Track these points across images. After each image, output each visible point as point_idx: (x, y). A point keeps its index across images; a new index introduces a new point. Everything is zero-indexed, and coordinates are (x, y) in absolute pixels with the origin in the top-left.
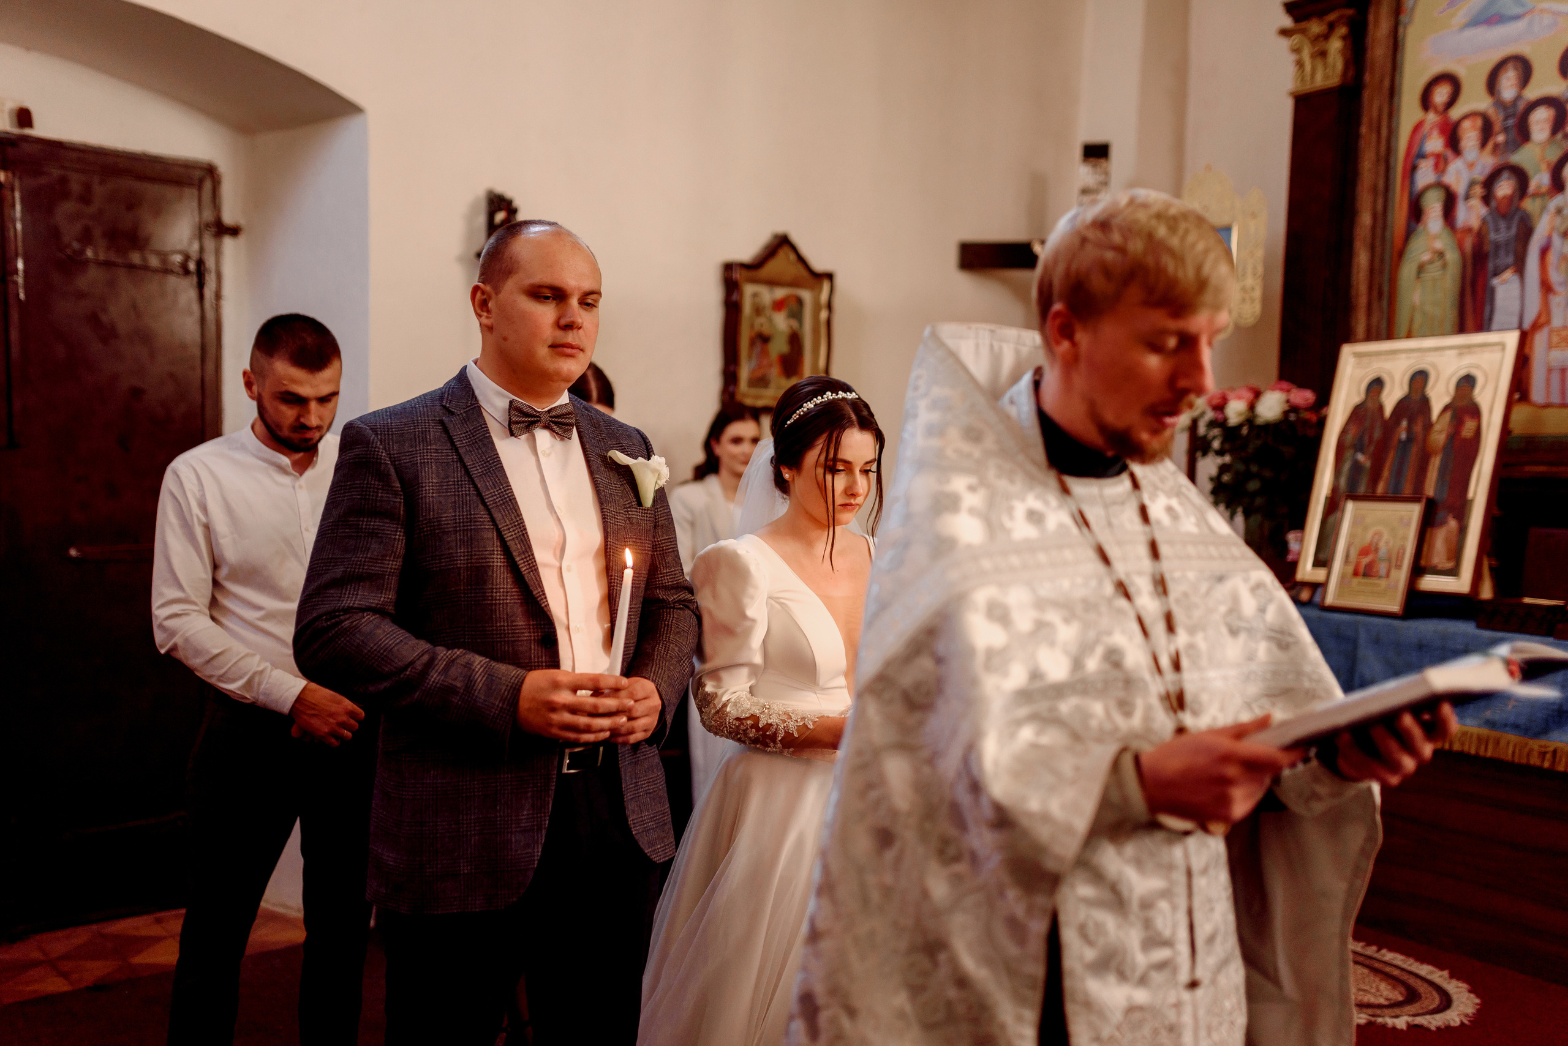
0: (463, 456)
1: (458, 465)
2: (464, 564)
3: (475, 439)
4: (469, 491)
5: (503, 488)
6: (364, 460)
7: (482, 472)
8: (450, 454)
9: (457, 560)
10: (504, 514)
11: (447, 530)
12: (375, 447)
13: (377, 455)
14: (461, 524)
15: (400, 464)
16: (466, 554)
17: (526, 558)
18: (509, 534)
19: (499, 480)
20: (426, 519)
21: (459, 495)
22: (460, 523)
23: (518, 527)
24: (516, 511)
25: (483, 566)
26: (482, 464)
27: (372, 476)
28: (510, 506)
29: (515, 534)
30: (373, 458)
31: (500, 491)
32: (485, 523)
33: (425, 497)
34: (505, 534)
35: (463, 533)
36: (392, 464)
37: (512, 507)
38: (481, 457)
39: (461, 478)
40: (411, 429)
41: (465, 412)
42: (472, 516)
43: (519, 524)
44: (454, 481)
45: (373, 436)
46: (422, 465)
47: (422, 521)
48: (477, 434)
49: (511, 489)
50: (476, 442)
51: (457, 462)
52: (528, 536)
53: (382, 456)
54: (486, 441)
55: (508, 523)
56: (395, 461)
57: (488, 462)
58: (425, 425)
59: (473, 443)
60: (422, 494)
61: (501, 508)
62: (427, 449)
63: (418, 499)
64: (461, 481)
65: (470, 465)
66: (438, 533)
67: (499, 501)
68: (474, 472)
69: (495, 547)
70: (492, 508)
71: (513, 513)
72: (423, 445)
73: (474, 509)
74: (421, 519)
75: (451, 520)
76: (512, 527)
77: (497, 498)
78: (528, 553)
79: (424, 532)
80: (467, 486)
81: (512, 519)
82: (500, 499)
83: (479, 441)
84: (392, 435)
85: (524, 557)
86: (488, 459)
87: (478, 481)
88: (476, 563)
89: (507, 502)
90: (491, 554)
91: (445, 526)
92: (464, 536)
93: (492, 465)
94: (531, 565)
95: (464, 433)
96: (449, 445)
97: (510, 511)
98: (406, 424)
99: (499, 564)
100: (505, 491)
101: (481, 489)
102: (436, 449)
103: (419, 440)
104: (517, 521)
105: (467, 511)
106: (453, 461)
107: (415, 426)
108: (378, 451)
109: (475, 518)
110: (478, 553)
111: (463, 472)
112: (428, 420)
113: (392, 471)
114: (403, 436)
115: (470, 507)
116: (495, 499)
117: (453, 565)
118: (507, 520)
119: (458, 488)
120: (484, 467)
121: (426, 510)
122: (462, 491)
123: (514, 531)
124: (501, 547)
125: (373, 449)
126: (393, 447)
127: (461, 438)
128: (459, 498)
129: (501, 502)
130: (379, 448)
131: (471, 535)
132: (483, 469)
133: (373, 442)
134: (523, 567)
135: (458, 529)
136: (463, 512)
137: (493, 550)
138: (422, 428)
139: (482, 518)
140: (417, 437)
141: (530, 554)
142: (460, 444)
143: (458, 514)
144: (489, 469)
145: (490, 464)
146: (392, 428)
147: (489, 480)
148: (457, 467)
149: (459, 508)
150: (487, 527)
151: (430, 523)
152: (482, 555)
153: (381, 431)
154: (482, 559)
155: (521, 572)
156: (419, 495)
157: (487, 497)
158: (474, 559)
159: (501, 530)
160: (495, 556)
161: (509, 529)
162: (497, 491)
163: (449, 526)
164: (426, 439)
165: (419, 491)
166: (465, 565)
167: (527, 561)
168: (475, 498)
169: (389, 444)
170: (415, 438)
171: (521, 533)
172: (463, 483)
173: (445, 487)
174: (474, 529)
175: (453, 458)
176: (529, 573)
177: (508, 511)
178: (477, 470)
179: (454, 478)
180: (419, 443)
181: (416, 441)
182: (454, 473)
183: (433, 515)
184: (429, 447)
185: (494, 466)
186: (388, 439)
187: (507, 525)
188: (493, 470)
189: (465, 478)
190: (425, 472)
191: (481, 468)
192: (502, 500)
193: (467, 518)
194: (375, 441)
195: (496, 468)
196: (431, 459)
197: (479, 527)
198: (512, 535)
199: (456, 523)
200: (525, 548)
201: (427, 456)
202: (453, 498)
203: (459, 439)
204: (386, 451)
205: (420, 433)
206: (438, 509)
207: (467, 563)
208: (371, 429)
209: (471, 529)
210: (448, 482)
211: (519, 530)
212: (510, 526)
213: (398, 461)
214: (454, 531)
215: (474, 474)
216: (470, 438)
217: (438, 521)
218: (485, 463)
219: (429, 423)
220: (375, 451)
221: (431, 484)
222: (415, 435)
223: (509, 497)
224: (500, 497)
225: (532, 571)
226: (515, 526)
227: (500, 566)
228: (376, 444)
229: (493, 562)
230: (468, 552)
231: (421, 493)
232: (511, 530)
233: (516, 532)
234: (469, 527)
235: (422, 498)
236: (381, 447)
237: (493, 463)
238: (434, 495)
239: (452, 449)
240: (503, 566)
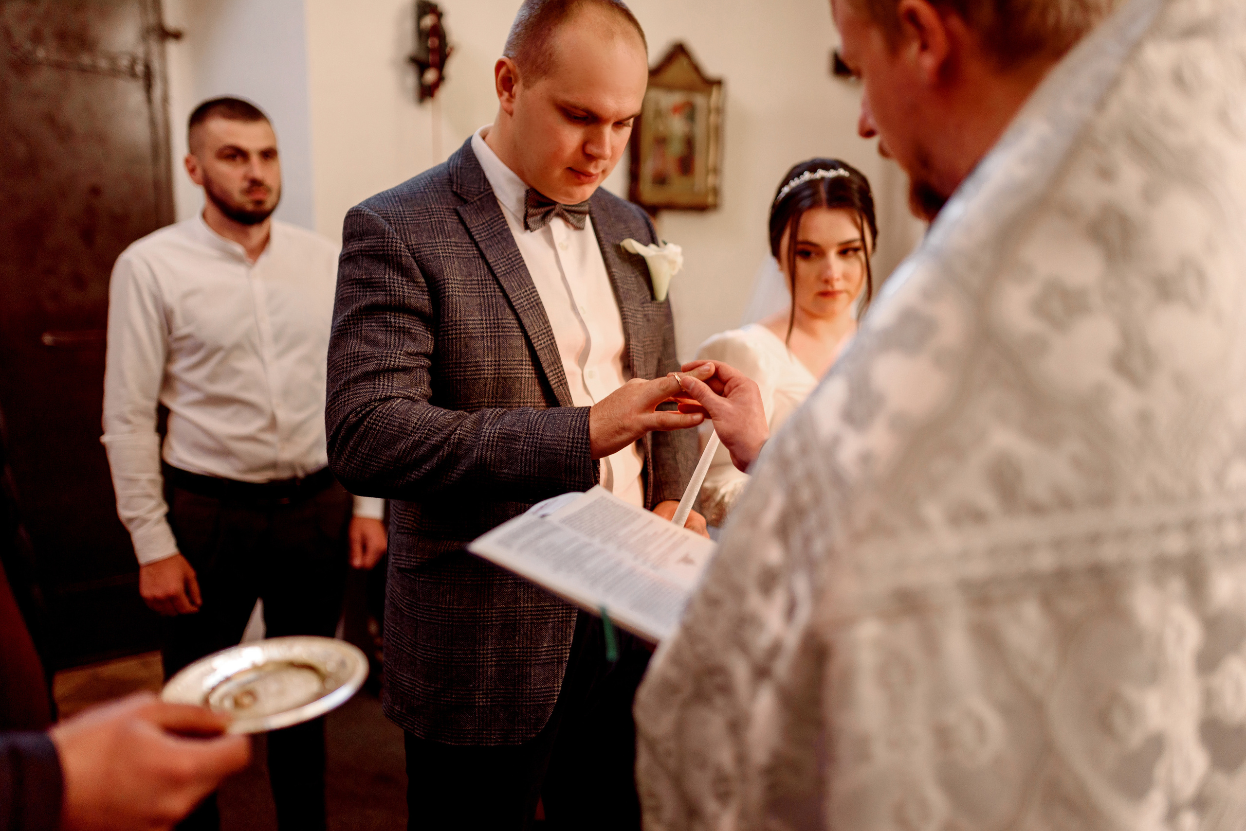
0: (484, 252)
1: (481, 261)
2: (491, 374)
3: (493, 232)
4: (495, 292)
5: (529, 290)
6: (381, 253)
7: (506, 270)
8: (471, 249)
9: (484, 370)
10: (532, 319)
11: (474, 335)
12: (392, 238)
13: (396, 246)
14: (489, 330)
15: (420, 256)
16: (493, 363)
17: (555, 370)
18: (539, 343)
19: (523, 280)
20: (452, 321)
21: (484, 296)
22: (487, 328)
23: (546, 335)
24: (544, 317)
25: (511, 378)
26: (504, 262)
27: (393, 271)
28: (537, 311)
29: (544, 343)
30: (392, 250)
31: (526, 294)
32: (514, 329)
33: (452, 295)
34: (535, 343)
35: (491, 340)
36: (412, 257)
37: (539, 312)
38: (502, 253)
39: (485, 276)
40: (426, 219)
41: (479, 200)
42: (500, 321)
43: (547, 332)
44: (478, 280)
45: (388, 226)
46: (445, 259)
47: (448, 322)
48: (495, 226)
49: (536, 291)
50: (495, 235)
51: (478, 258)
52: (556, 345)
53: (400, 247)
54: (505, 235)
55: (537, 330)
56: (414, 253)
57: (510, 259)
58: (441, 215)
59: (492, 237)
60: (449, 292)
61: (528, 313)
62: (447, 242)
63: (445, 297)
64: (486, 280)
65: (493, 262)
66: (465, 338)
67: (526, 305)
68: (498, 271)
69: (523, 354)
70: (520, 312)
71: (541, 319)
72: (443, 237)
73: (502, 315)
74: (446, 320)
75: (478, 324)
76: (541, 335)
77: (524, 301)
78: (557, 364)
79: (448, 335)
80: (492, 286)
81: (540, 326)
82: (526, 302)
83: (498, 233)
84: (407, 224)
85: (553, 368)
86: (510, 256)
87: (503, 280)
88: (504, 373)
89: (534, 306)
90: (520, 365)
91: (472, 331)
92: (491, 343)
93: (515, 263)
94: (561, 378)
95: (481, 225)
96: (468, 238)
97: (538, 317)
98: (420, 213)
99: (527, 376)
100: (531, 293)
101: (507, 291)
102: (456, 243)
103: (437, 231)
104: (545, 328)
105: (493, 315)
106: (474, 257)
107: (430, 215)
108: (396, 243)
109: (503, 323)
110: (506, 363)
111: (486, 270)
112: (443, 208)
113: (415, 265)
114: (419, 226)
115: (497, 311)
116: (522, 303)
117: (480, 374)
118: (536, 327)
119: (483, 288)
120: (506, 265)
121: (452, 311)
122: (487, 292)
123: (543, 339)
124: (529, 357)
125: (390, 240)
126: (410, 238)
127: (478, 230)
128: (484, 299)
129: (528, 306)
130: (397, 239)
131: (499, 343)
132: (506, 267)
133: (389, 233)
134: (553, 380)
135: (485, 335)
136: (490, 315)
137: (522, 361)
138: (438, 218)
139: (510, 323)
140: (434, 227)
141: (559, 365)
142: (480, 238)
143: (484, 318)
144: (512, 267)
145: (512, 262)
146: (406, 217)
147: (513, 280)
148: (479, 264)
149: (485, 311)
150: (516, 334)
151: (456, 325)
152: (511, 365)
153: (394, 220)
154: (511, 369)
155: (550, 386)
156: (445, 293)
157: (514, 299)
158: (503, 369)
159: (531, 338)
160: (524, 367)
161: (538, 337)
162: (523, 293)
163: (476, 331)
164: (445, 230)
165: (445, 288)
166: (493, 376)
167: (557, 374)
168: (501, 300)
169: (405, 234)
170: (432, 228)
171: (549, 342)
172: (488, 282)
173: (469, 287)
174: (502, 336)
175: (474, 254)
176: (559, 386)
177: (536, 316)
178: (500, 268)
179: (478, 276)
180: (438, 235)
181: (433, 232)
182: (477, 270)
183: (460, 316)
184: (449, 240)
185: (518, 264)
186: (404, 229)
187: (536, 333)
188: (516, 269)
189: (489, 276)
190: (449, 267)
191: (504, 266)
192: (529, 304)
193: (494, 324)
194: (391, 231)
195: (519, 267)
196: (452, 253)
197: (508, 334)
198: (541, 344)
199: (483, 328)
200: (555, 359)
201: (448, 249)
202: (478, 299)
203: (477, 232)
204: (404, 243)
205: (437, 223)
206: (465, 311)
207: (495, 374)
208: (383, 217)
209: (499, 336)
210: (471, 281)
211: (548, 338)
212: (539, 334)
213: (417, 252)
214: (482, 336)
215: (499, 272)
216: (488, 230)
217: (464, 325)
218: (507, 260)
219: (443, 211)
220: (392, 242)
221: (456, 282)
222: (432, 225)
223: (535, 300)
224: (527, 300)
225: (561, 385)
226: (544, 333)
227: (528, 378)
228: (393, 234)
229: (522, 373)
230: (495, 361)
231: (447, 290)
232: (540, 338)
233: (545, 340)
234: (497, 334)
235: (448, 296)
236: (398, 237)
237: (515, 260)
238: (460, 294)
239: (471, 243)
240: (532, 378)
